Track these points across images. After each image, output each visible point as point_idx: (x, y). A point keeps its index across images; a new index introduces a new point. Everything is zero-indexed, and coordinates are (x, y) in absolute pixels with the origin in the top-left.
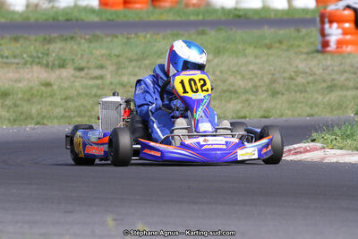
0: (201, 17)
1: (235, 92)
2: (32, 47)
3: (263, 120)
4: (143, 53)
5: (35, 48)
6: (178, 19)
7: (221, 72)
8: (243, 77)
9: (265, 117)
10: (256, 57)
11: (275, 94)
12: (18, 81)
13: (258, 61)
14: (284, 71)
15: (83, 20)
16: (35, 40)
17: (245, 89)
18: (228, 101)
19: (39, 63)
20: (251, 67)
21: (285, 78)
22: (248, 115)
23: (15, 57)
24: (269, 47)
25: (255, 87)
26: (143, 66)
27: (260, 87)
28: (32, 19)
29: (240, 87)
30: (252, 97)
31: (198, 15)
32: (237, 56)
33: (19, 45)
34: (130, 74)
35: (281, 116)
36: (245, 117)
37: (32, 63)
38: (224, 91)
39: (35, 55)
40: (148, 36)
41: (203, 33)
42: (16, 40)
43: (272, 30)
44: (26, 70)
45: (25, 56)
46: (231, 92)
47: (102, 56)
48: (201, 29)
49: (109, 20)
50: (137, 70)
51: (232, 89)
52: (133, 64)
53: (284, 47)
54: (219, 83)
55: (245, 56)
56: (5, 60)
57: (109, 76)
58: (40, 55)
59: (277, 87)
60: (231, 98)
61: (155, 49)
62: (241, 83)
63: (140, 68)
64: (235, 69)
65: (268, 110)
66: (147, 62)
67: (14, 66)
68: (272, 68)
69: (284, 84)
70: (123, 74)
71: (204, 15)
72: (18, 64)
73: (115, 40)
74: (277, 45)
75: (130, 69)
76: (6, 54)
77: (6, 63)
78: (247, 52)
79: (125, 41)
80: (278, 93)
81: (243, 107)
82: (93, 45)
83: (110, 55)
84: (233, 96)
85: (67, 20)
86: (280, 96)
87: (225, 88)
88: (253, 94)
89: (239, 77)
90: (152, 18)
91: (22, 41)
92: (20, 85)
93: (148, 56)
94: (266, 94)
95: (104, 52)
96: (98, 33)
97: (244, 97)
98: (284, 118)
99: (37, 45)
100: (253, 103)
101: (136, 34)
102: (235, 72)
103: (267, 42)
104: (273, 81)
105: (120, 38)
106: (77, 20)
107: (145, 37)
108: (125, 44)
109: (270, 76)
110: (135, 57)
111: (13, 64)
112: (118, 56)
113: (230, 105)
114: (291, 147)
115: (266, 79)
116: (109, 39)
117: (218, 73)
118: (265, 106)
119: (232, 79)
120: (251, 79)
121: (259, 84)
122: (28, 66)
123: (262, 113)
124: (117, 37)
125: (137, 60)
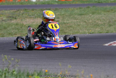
0: (88, 3)
1: (98, 25)
2: (38, 12)
3: (107, 34)
4: (70, 14)
5: (39, 12)
6: (81, 3)
7: (94, 19)
8: (101, 21)
9: (107, 33)
10: (104, 15)
11: (110, 26)
12: (34, 22)
13: (105, 16)
14: (113, 19)
15: (53, 4)
16: (39, 10)
17: (101, 24)
18: (96, 28)
19: (40, 17)
20: (103, 18)
21: (113, 21)
22: (102, 32)
23: (33, 15)
24: (109, 12)
25: (104, 24)
26: (71, 18)
27: (106, 23)
28: (38, 4)
29: (100, 24)
30: (103, 27)
31: (87, 2)
32: (99, 15)
33: (34, 12)
34: (67, 20)
35: (112, 32)
36: (101, 33)
37: (38, 17)
38: (95, 25)
39: (39, 14)
40: (72, 9)
41: (89, 7)
42: (33, 10)
43: (109, 6)
44: (36, 19)
45: (36, 15)
46: (97, 25)
47: (59, 15)
48: (88, 6)
49: (61, 4)
50: (69, 19)
51: (97, 24)
52: (68, 17)
53: (113, 11)
54: (93, 22)
55: (101, 14)
56: (30, 16)
57: (60, 21)
58: (40, 15)
59: (111, 23)
60: (97, 27)
61: (74, 12)
62: (100, 22)
63: (70, 18)
64: (98, 18)
65: (108, 31)
66: (72, 16)
67: (32, 18)
68: (109, 18)
69: (113, 23)
70: (65, 20)
71: (89, 2)
72: (34, 17)
73: (62, 10)
74: (111, 11)
75: (67, 19)
76: (30, 14)
77: (30, 17)
78: (102, 13)
79: (65, 10)
80: (111, 25)
81: (101, 30)
82: (55, 11)
83: (61, 14)
84: (98, 26)
85: (48, 4)
86: (112, 26)
87: (95, 24)
88: (103, 26)
89: (99, 21)
90: (73, 3)
91: (35, 11)
92: (34, 24)
93: (72, 15)
94: (107, 26)
95: (59, 13)
96: (57, 8)
97: (101, 27)
98: (113, 33)
99: (39, 11)
100: (104, 28)
101: (69, 8)
102: (98, 19)
103: (108, 10)
104: (110, 22)
105: (64, 9)
106: (51, 4)
107: (71, 9)
108: (65, 11)
109: (109, 20)
110: (68, 15)
111: (32, 17)
112: (63, 15)
113: (97, 29)
114: (115, 42)
115: (108, 21)
116: (61, 10)
117: (93, 20)
118: (107, 29)
119: (97, 21)
120: (103, 21)
121: (105, 23)
122: (36, 18)
123: (106, 31)
124: (63, 9)
125: (69, 16)
